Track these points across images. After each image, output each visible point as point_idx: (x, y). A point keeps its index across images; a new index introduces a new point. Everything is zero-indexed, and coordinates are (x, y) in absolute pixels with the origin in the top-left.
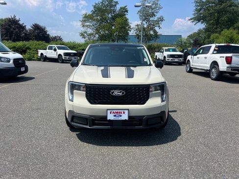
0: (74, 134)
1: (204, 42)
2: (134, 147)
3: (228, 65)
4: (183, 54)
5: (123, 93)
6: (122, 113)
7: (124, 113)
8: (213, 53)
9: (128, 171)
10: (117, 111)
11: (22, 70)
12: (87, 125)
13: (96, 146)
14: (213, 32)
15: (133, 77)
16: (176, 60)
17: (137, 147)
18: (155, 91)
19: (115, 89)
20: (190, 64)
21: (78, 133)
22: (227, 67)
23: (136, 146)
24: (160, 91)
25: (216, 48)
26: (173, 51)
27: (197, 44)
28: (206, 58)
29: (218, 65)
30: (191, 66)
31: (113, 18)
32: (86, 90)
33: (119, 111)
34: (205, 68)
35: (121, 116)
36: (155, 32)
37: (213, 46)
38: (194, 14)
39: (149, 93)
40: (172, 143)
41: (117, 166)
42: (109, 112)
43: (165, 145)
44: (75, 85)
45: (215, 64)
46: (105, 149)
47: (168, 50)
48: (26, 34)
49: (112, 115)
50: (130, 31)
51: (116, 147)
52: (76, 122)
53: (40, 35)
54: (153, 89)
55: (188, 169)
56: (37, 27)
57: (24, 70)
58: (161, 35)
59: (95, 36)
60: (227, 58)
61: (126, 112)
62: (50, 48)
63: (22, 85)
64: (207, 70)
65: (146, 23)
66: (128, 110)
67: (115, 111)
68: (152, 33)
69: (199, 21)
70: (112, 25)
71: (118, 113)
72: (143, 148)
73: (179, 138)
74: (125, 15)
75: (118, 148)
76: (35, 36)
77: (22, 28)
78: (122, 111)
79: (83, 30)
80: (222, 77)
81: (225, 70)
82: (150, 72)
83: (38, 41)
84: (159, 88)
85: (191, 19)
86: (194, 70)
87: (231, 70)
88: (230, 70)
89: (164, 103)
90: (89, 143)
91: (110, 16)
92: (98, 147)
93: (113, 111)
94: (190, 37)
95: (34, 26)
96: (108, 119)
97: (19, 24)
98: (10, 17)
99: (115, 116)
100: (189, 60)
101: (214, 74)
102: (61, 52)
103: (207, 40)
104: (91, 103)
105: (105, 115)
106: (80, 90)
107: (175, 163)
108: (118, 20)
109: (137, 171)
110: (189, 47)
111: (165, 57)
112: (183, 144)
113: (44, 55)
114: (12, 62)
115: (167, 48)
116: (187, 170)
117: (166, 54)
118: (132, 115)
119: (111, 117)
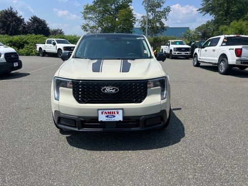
0: (64, 137)
1: (212, 35)
2: (130, 151)
3: (238, 58)
4: (190, 47)
5: (116, 90)
6: (116, 113)
7: (118, 113)
8: (222, 45)
9: (121, 181)
10: (109, 111)
11: (15, 66)
12: (75, 127)
13: (86, 151)
14: (223, 24)
15: (128, 71)
16: (183, 53)
17: (134, 152)
18: (154, 87)
19: (107, 86)
20: (197, 57)
21: (68, 136)
22: (237, 60)
23: (133, 150)
24: (159, 87)
25: (225, 40)
26: (179, 44)
27: (205, 37)
28: (214, 50)
29: (227, 58)
30: (199, 60)
31: (117, 9)
32: (73, 86)
33: (111, 111)
34: (213, 62)
35: (114, 116)
36: (161, 24)
37: (222, 37)
38: (202, 5)
39: (147, 90)
40: (174, 146)
41: (109, 175)
42: (100, 112)
43: (166, 148)
44: (61, 81)
45: (223, 57)
46: (97, 155)
47: (174, 43)
48: (24, 28)
49: (104, 115)
50: (135, 23)
51: (110, 152)
52: (63, 124)
53: (40, 28)
54: (152, 85)
55: (191, 177)
56: (35, 20)
57: (17, 65)
58: (168, 28)
59: (97, 29)
60: (236, 50)
61: (121, 112)
62: (49, 42)
63: (15, 81)
64: (216, 64)
65: (152, 14)
66: (123, 109)
67: (107, 111)
68: (158, 25)
69: (208, 11)
70: (116, 17)
71: (110, 113)
72: (141, 152)
73: (182, 139)
74: (129, 6)
75: (112, 153)
76: (34, 30)
77: (20, 21)
78: (116, 111)
79: (85, 22)
80: (231, 71)
81: (235, 63)
82: (149, 65)
83: (36, 34)
84: (158, 83)
85: (200, 10)
86: (202, 64)
87: (241, 63)
88: (239, 64)
89: (165, 101)
90: (79, 147)
91: (113, 7)
92: (89, 152)
93: (105, 111)
94: (199, 29)
95: (32, 18)
96: (100, 120)
97: (16, 17)
98: (7, 9)
99: (107, 116)
100: (196, 54)
101: (223, 68)
102: (61, 46)
103: (216, 32)
104: (80, 102)
105: (96, 115)
106: (67, 87)
107: (176, 170)
108: (122, 12)
109: (132, 181)
110: (197, 39)
111: (171, 50)
112: (186, 147)
113: (43, 49)
114: (3, 56)
115: (173, 41)
116: (189, 179)
117: (172, 47)
118: (127, 115)
119: (102, 118)
